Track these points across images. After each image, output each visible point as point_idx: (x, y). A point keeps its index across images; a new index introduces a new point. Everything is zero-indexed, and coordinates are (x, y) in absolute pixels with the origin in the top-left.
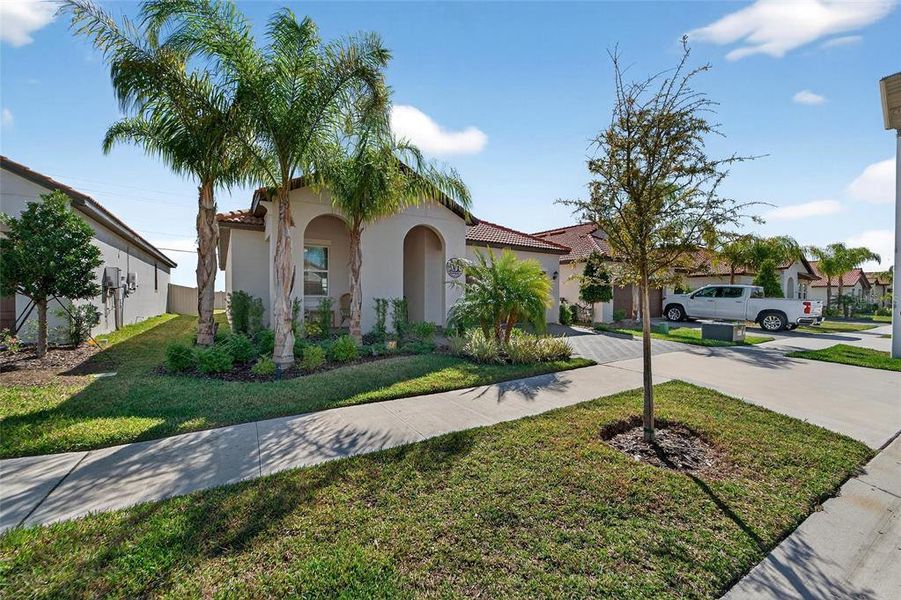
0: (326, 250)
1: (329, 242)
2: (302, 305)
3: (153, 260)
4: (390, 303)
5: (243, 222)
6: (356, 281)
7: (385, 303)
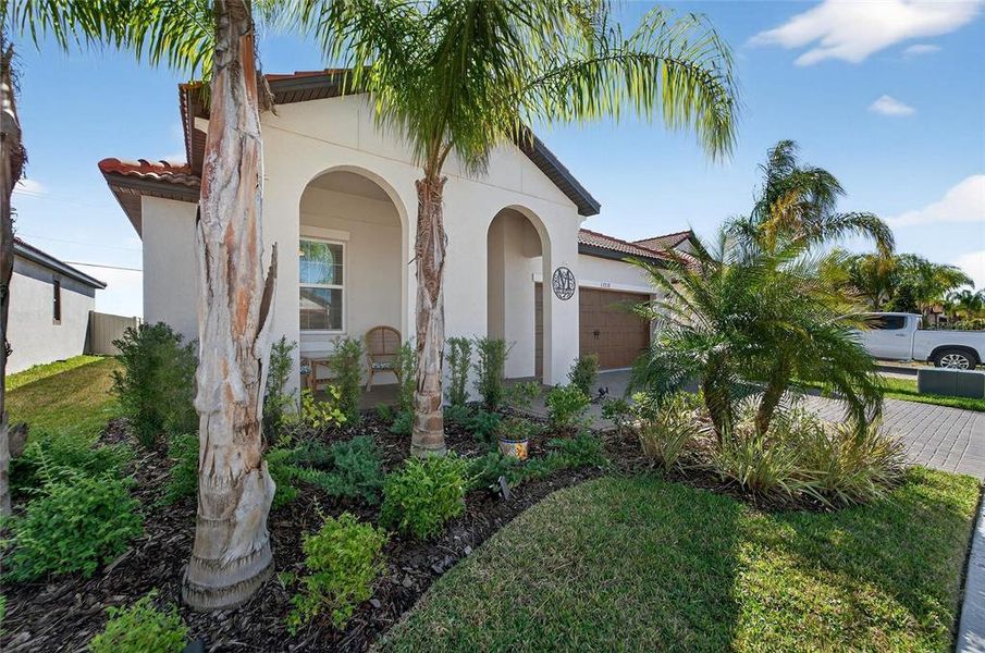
0: (337, 252)
1: (345, 235)
2: (295, 355)
3: (50, 275)
4: (474, 347)
5: (164, 181)
6: (434, 300)
7: (465, 345)
